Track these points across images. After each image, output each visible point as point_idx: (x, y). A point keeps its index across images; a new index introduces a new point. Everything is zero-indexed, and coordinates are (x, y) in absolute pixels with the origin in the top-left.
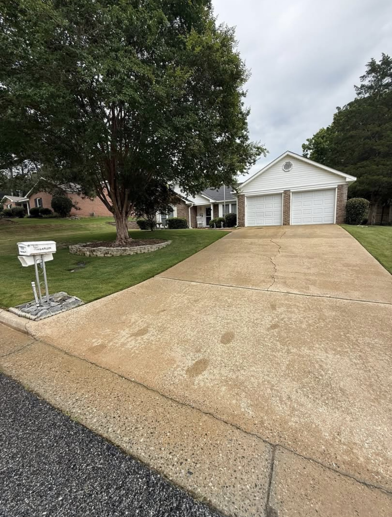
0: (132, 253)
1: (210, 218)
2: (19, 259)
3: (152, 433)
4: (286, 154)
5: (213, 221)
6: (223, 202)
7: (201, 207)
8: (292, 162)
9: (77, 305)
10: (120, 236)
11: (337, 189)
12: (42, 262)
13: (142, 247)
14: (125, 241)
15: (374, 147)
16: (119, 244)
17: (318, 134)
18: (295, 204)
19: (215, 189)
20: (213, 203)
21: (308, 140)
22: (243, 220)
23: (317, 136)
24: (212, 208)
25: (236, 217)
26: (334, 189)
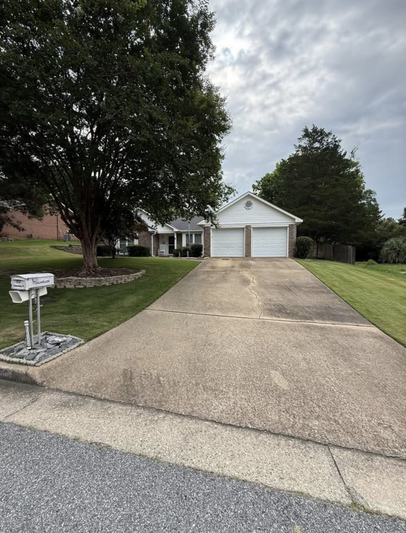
0: (107, 284)
1: (174, 246)
2: (10, 294)
3: (232, 456)
4: (247, 194)
5: (178, 250)
6: (188, 232)
7: (163, 235)
8: (252, 201)
9: (77, 345)
10: (88, 264)
11: (288, 228)
12: (37, 297)
13: (119, 278)
14: (94, 269)
15: (312, 196)
16: (87, 273)
17: (264, 178)
18: (255, 238)
19: (187, 220)
20: (177, 232)
21: (257, 181)
22: (209, 250)
23: (264, 179)
24: (175, 237)
25: (202, 247)
26: (286, 228)
